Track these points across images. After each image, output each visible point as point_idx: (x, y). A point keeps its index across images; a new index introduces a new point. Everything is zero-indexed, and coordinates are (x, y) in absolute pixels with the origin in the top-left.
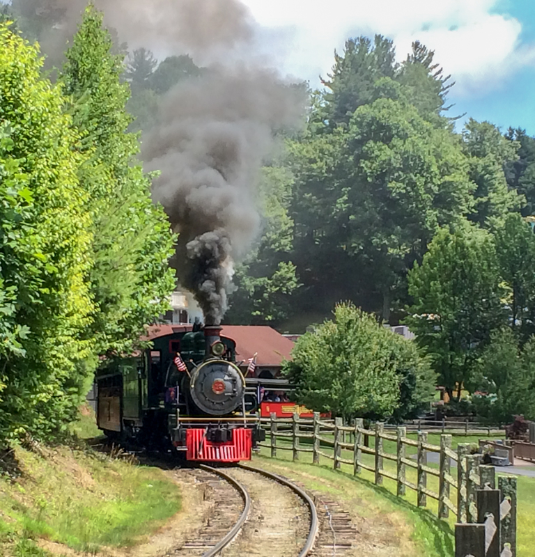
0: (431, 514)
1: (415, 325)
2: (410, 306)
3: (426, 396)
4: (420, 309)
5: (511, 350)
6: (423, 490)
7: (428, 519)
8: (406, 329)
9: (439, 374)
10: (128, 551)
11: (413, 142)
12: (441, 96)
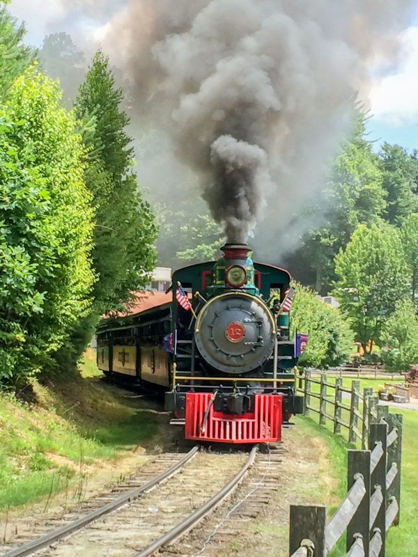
0: (343, 439)
1: (339, 296)
2: (336, 282)
3: (346, 349)
4: (344, 284)
5: (410, 316)
6: (338, 421)
7: (340, 442)
8: (333, 298)
9: (356, 333)
10: (114, 463)
11: (341, 159)
12: (363, 124)
